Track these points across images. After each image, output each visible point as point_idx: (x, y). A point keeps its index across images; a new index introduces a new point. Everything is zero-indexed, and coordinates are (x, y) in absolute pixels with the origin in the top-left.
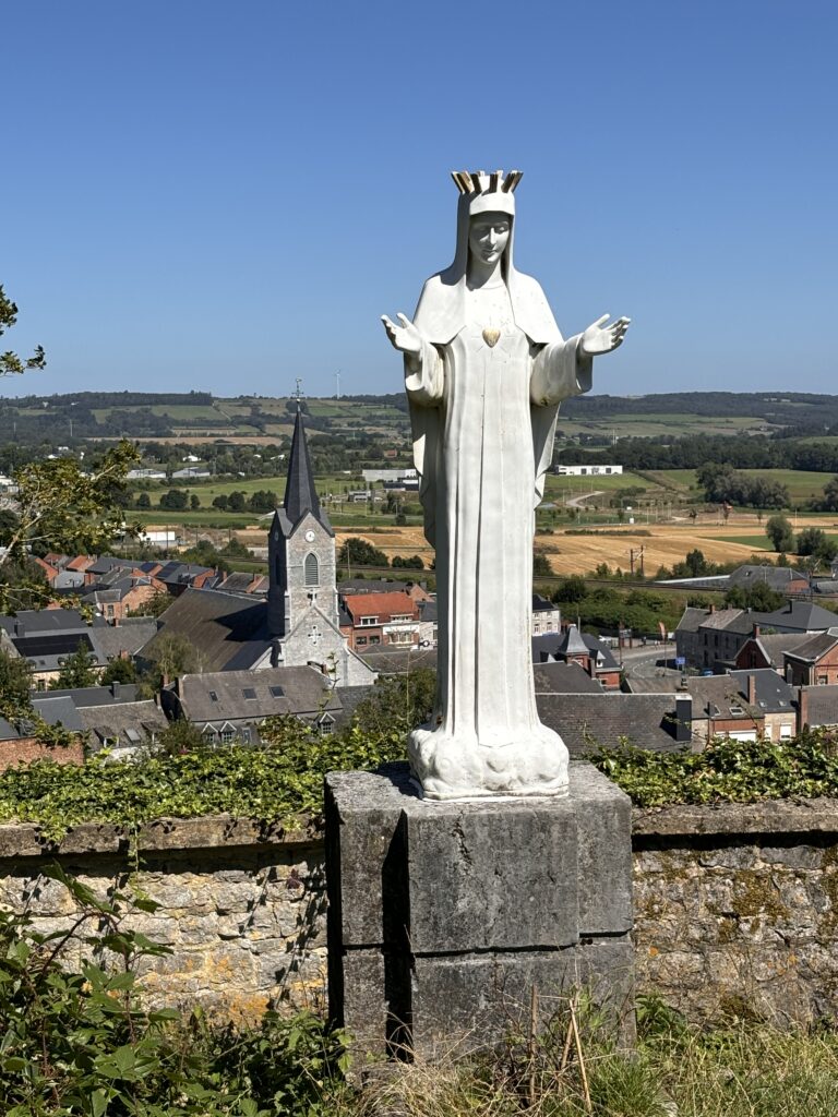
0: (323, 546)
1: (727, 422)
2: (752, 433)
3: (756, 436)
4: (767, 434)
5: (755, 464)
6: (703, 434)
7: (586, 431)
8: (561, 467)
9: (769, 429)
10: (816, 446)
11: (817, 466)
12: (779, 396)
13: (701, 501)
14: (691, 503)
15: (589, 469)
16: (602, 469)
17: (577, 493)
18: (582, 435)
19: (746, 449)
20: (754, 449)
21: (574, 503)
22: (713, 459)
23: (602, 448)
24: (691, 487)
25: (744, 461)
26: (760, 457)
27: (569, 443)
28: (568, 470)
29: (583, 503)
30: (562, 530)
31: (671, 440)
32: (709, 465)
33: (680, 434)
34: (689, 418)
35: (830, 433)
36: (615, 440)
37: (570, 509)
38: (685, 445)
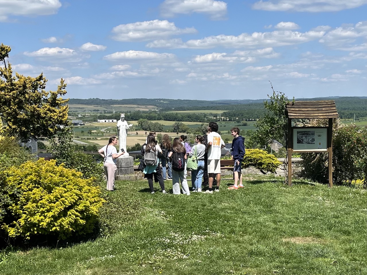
0: (34, 144)
1: (146, 107)
2: (153, 110)
3: (154, 111)
4: (157, 110)
5: (154, 119)
6: (139, 110)
7: (105, 109)
8: (99, 120)
9: (158, 109)
10: (170, 114)
11: (171, 119)
12: (160, 100)
13: (139, 130)
14: (136, 130)
15: (107, 121)
16: (111, 121)
17: (104, 127)
18: (104, 111)
19: (151, 115)
20: (153, 115)
21: (103, 130)
22: (142, 117)
23: (110, 115)
24: (136, 126)
25: (151, 118)
26: (155, 117)
27: (101, 113)
28: (101, 121)
29: (105, 130)
30: (100, 138)
31: (130, 112)
32: (141, 119)
33: (132, 110)
34: (135, 106)
35: (174, 110)
36: (114, 112)
37: (102, 132)
38: (134, 113)
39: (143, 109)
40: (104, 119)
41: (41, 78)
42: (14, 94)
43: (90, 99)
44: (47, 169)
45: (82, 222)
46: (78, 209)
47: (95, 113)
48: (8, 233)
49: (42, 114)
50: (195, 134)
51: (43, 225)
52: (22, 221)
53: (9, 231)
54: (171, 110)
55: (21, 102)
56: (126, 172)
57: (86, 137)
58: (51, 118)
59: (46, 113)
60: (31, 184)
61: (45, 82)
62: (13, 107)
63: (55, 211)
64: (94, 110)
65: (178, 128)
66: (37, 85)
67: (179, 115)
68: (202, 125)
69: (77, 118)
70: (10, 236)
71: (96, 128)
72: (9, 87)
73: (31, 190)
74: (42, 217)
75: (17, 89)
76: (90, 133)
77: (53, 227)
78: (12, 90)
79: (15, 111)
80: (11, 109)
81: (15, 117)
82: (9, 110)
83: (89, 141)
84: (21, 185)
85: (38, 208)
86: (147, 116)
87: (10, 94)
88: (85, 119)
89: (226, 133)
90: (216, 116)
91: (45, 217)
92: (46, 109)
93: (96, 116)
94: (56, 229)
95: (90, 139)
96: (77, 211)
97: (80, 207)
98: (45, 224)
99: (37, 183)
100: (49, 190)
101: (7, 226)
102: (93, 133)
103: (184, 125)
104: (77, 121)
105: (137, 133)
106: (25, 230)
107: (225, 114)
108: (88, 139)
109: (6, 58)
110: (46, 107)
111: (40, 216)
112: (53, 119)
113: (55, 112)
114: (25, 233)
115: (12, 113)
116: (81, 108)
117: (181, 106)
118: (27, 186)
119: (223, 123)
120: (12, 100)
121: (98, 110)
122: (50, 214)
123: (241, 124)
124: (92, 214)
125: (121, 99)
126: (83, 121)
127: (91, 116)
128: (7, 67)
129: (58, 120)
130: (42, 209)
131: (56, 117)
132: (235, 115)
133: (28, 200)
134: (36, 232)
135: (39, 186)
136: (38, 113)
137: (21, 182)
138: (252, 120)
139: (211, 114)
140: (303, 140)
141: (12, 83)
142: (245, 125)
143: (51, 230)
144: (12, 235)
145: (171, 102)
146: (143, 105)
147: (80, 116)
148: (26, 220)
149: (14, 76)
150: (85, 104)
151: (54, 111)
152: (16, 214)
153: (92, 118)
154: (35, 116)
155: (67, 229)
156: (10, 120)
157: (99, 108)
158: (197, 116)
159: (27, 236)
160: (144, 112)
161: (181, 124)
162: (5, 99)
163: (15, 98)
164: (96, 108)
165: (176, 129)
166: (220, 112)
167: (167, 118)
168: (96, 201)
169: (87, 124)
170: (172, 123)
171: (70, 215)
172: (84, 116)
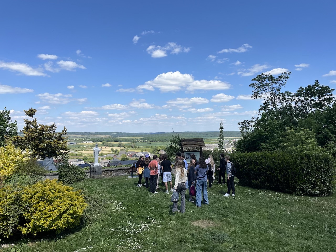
1: (106, 136)
2: (109, 137)
4: (111, 137)
10: (117, 139)
13: (102, 146)
14: (101, 146)
15: (87, 142)
16: (89, 142)
17: (86, 145)
18: (86, 137)
19: (108, 139)
20: (109, 139)
21: (85, 146)
22: (104, 140)
23: (89, 139)
24: (101, 144)
25: (108, 141)
26: (110, 140)
27: (85, 138)
28: (84, 142)
29: (87, 146)
30: (84, 150)
31: (98, 138)
32: (104, 141)
33: (99, 137)
34: (101, 135)
35: (119, 137)
36: (91, 138)
37: (85, 147)
38: (100, 139)
39: (104, 137)
40: (86, 141)
41: (53, 126)
42: (36, 135)
43: (80, 132)
44: (50, 188)
45: (72, 221)
46: (69, 213)
47: (82, 138)
48: (21, 232)
49: (53, 145)
50: (128, 148)
51: (45, 226)
52: (31, 224)
53: (22, 230)
54: (117, 137)
55: (41, 139)
56: (98, 174)
57: (77, 150)
58: (58, 147)
59: (55, 145)
60: (39, 199)
61: (55, 128)
62: (36, 142)
63: (53, 217)
64: (81, 137)
65: (120, 145)
66: (51, 130)
67: (121, 139)
68: (131, 144)
69: (73, 141)
70: (23, 234)
71: (82, 145)
72: (35, 131)
73: (38, 203)
74: (45, 221)
75: (39, 132)
76: (79, 148)
77: (52, 227)
78: (36, 132)
79: (37, 144)
80: (35, 143)
81: (37, 147)
82: (34, 143)
83: (78, 151)
84: (32, 199)
85: (42, 215)
86: (106, 140)
87: (34, 135)
88: (77, 141)
89: (142, 147)
90: (137, 139)
91: (47, 221)
92: (55, 142)
93: (82, 140)
94: (54, 228)
95: (79, 150)
96: (68, 214)
97: (71, 212)
98: (46, 225)
99: (42, 198)
100: (51, 202)
101: (21, 227)
102: (81, 148)
103: (123, 144)
104: (73, 142)
105: (101, 148)
106: (33, 229)
107: (141, 139)
108: (78, 150)
109: (33, 116)
110: (55, 141)
111: (43, 220)
112: (59, 147)
113: (61, 144)
114: (33, 231)
115: (35, 145)
116: (75, 136)
117: (122, 135)
118: (36, 200)
119: (141, 143)
120: (36, 138)
121: (83, 137)
122: (50, 219)
123: (148, 143)
124: (79, 215)
125: (94, 132)
126: (76, 142)
127: (80, 140)
128: (34, 120)
129: (62, 148)
130: (45, 216)
131: (61, 146)
132: (146, 139)
133: (36, 209)
134: (40, 231)
135: (44, 200)
136: (51, 145)
137: (32, 198)
138: (153, 142)
139: (135, 139)
140: (188, 158)
141: (36, 129)
142: (150, 143)
143: (50, 229)
144: (25, 233)
145: (118, 133)
146: (104, 135)
147: (74, 140)
148: (34, 223)
149: (38, 124)
150: (77, 134)
151: (59, 143)
152: (27, 219)
153: (80, 141)
154: (49, 146)
155: (62, 227)
156: (34, 149)
157: (84, 136)
158: (129, 140)
159: (35, 233)
160: (105, 138)
161: (122, 143)
162: (32, 137)
163: (37, 137)
164: (83, 136)
165: (119, 146)
166: (139, 138)
167: (116, 141)
168: (82, 205)
169: (78, 144)
170: (118, 143)
171: (64, 218)
172: (76, 140)
